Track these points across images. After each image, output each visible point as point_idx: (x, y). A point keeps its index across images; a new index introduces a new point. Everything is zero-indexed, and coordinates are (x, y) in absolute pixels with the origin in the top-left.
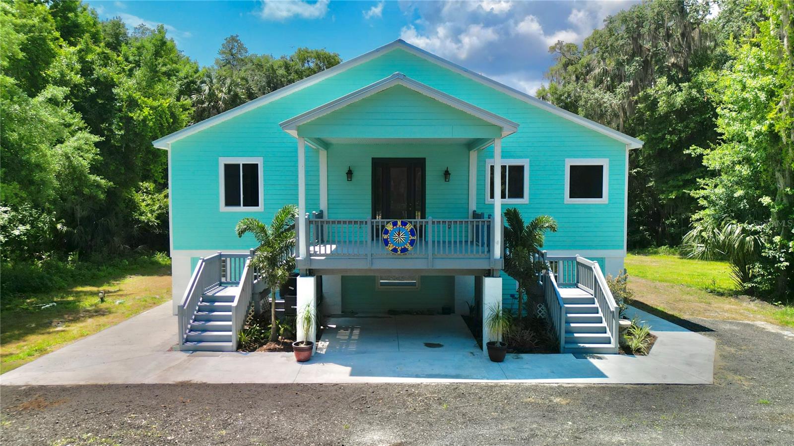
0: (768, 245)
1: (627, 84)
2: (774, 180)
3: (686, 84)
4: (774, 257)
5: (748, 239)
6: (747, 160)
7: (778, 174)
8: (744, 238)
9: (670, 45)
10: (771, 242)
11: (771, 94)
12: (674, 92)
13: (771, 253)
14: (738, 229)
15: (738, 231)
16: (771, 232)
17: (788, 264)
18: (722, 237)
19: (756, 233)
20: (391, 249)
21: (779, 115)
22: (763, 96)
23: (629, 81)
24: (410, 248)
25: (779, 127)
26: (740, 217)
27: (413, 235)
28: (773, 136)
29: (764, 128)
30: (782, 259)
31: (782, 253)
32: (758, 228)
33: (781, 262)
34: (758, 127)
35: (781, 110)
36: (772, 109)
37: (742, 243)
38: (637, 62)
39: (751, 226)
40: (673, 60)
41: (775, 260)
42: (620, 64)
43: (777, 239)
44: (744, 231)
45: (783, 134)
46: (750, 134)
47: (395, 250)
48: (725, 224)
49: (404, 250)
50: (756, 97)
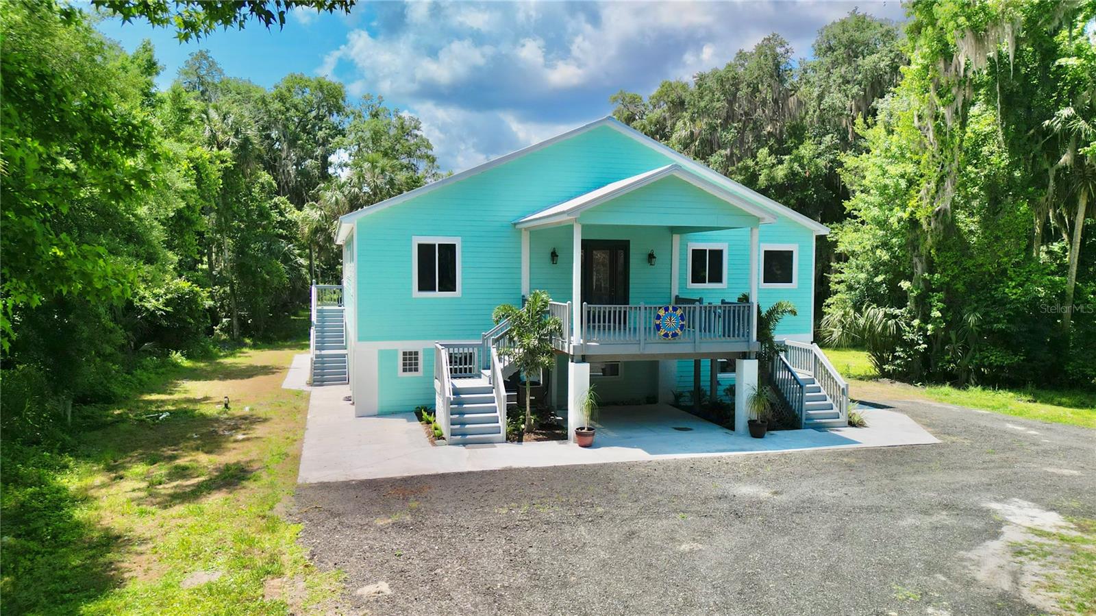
0: (907, 329)
1: (723, 152)
2: (913, 266)
3: (787, 157)
4: (913, 340)
5: (890, 322)
6: (885, 245)
7: (916, 260)
8: (887, 321)
9: (767, 111)
10: (909, 325)
11: (911, 183)
12: (774, 165)
13: (911, 336)
14: (881, 312)
15: (881, 315)
16: (909, 315)
17: (926, 346)
18: (862, 321)
19: (895, 317)
20: (662, 334)
21: (920, 203)
22: (903, 184)
23: (726, 149)
24: (680, 333)
25: (921, 215)
26: (879, 301)
27: (683, 319)
28: (913, 223)
29: (906, 216)
30: (921, 342)
31: (920, 335)
32: (897, 312)
33: (920, 345)
34: (901, 214)
35: (921, 199)
36: (912, 196)
37: (885, 327)
38: (736, 128)
39: (892, 310)
40: (769, 128)
41: (913, 343)
42: (713, 129)
43: (916, 322)
44: (886, 315)
45: (923, 221)
46: (893, 220)
47: (666, 335)
48: (867, 308)
49: (675, 335)
50: (897, 185)
